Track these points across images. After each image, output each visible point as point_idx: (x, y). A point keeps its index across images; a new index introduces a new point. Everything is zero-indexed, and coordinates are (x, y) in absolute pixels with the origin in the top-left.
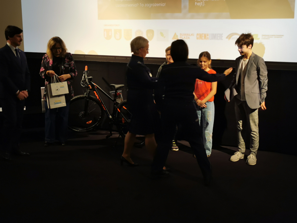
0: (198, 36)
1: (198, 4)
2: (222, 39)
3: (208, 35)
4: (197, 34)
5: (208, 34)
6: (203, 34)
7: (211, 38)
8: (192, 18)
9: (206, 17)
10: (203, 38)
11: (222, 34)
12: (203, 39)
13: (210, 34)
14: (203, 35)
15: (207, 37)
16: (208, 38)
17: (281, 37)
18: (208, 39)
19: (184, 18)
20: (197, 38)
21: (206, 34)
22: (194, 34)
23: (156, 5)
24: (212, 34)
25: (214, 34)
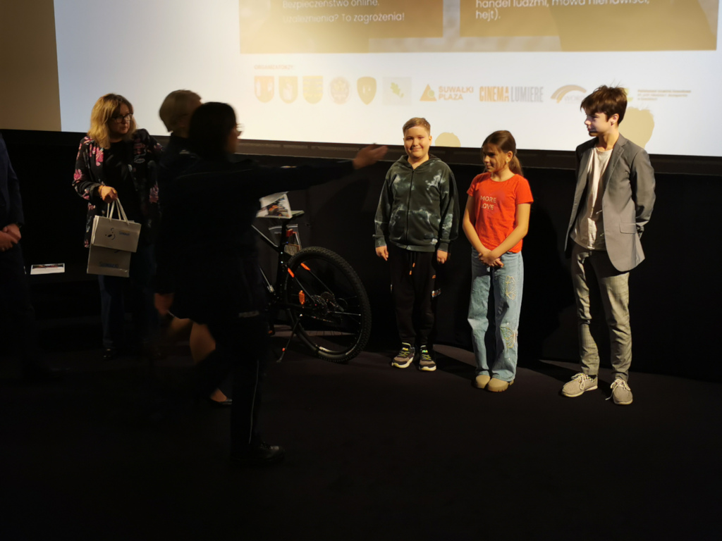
0: (483, 94)
1: (483, 15)
2: (541, 101)
3: (507, 91)
4: (482, 88)
5: (507, 88)
6: (494, 88)
7: (514, 99)
8: (469, 48)
9: (502, 47)
10: (496, 97)
11: (542, 88)
12: (494, 100)
13: (512, 88)
14: (496, 90)
15: (505, 94)
16: (508, 97)
17: (686, 96)
18: (508, 101)
19: (449, 48)
20: (481, 99)
21: (502, 88)
22: (473, 88)
23: (382, 18)
24: (516, 88)
25: (522, 88)
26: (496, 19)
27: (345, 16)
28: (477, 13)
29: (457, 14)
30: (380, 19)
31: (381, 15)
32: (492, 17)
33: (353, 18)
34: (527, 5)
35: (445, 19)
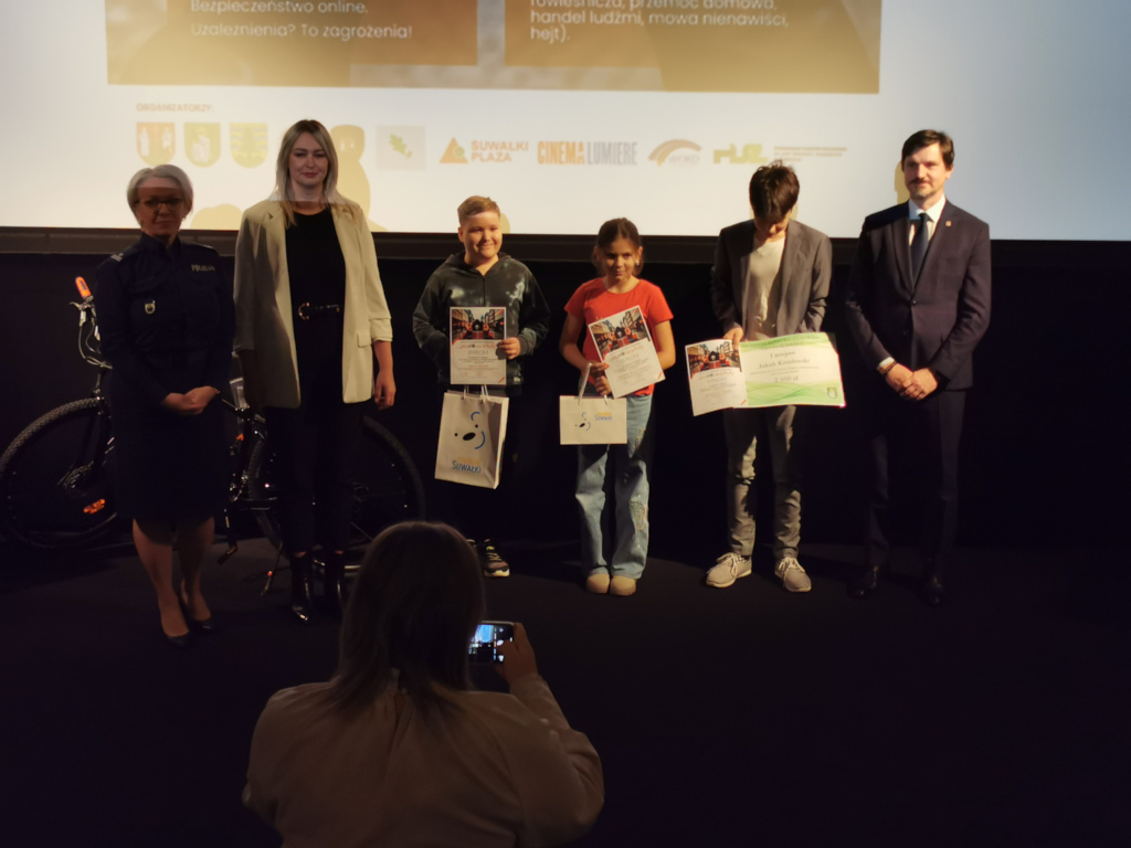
0: (543, 152)
1: (543, 34)
2: (634, 163)
3: (581, 148)
4: (541, 145)
5: (581, 144)
6: (561, 143)
7: (592, 159)
8: (520, 83)
9: (572, 83)
10: (563, 158)
11: (634, 144)
12: (561, 162)
13: (589, 144)
14: (564, 148)
15: (578, 154)
16: (582, 158)
17: (839, 155)
18: (583, 163)
19: (487, 82)
20: (541, 160)
21: (574, 144)
22: (527, 144)
23: (372, 33)
24: (595, 144)
25: (604, 144)
26: (563, 40)
27: (307, 29)
28: (533, 30)
29: (500, 32)
30: (369, 35)
31: (371, 29)
32: (557, 37)
33: (321, 31)
34: (611, 21)
35: (481, 37)
